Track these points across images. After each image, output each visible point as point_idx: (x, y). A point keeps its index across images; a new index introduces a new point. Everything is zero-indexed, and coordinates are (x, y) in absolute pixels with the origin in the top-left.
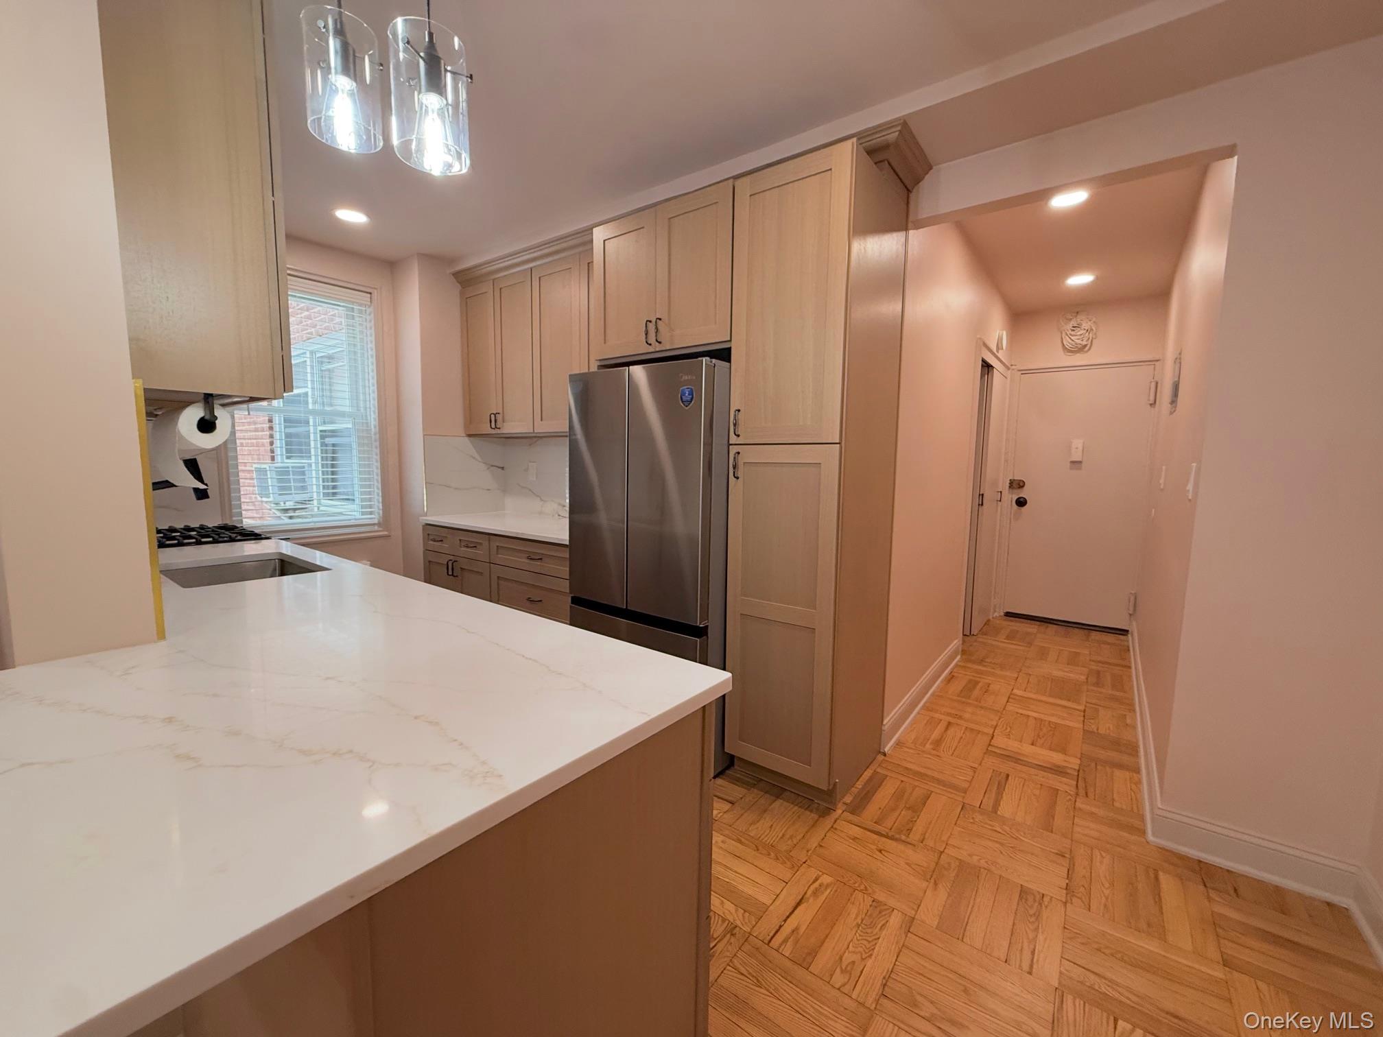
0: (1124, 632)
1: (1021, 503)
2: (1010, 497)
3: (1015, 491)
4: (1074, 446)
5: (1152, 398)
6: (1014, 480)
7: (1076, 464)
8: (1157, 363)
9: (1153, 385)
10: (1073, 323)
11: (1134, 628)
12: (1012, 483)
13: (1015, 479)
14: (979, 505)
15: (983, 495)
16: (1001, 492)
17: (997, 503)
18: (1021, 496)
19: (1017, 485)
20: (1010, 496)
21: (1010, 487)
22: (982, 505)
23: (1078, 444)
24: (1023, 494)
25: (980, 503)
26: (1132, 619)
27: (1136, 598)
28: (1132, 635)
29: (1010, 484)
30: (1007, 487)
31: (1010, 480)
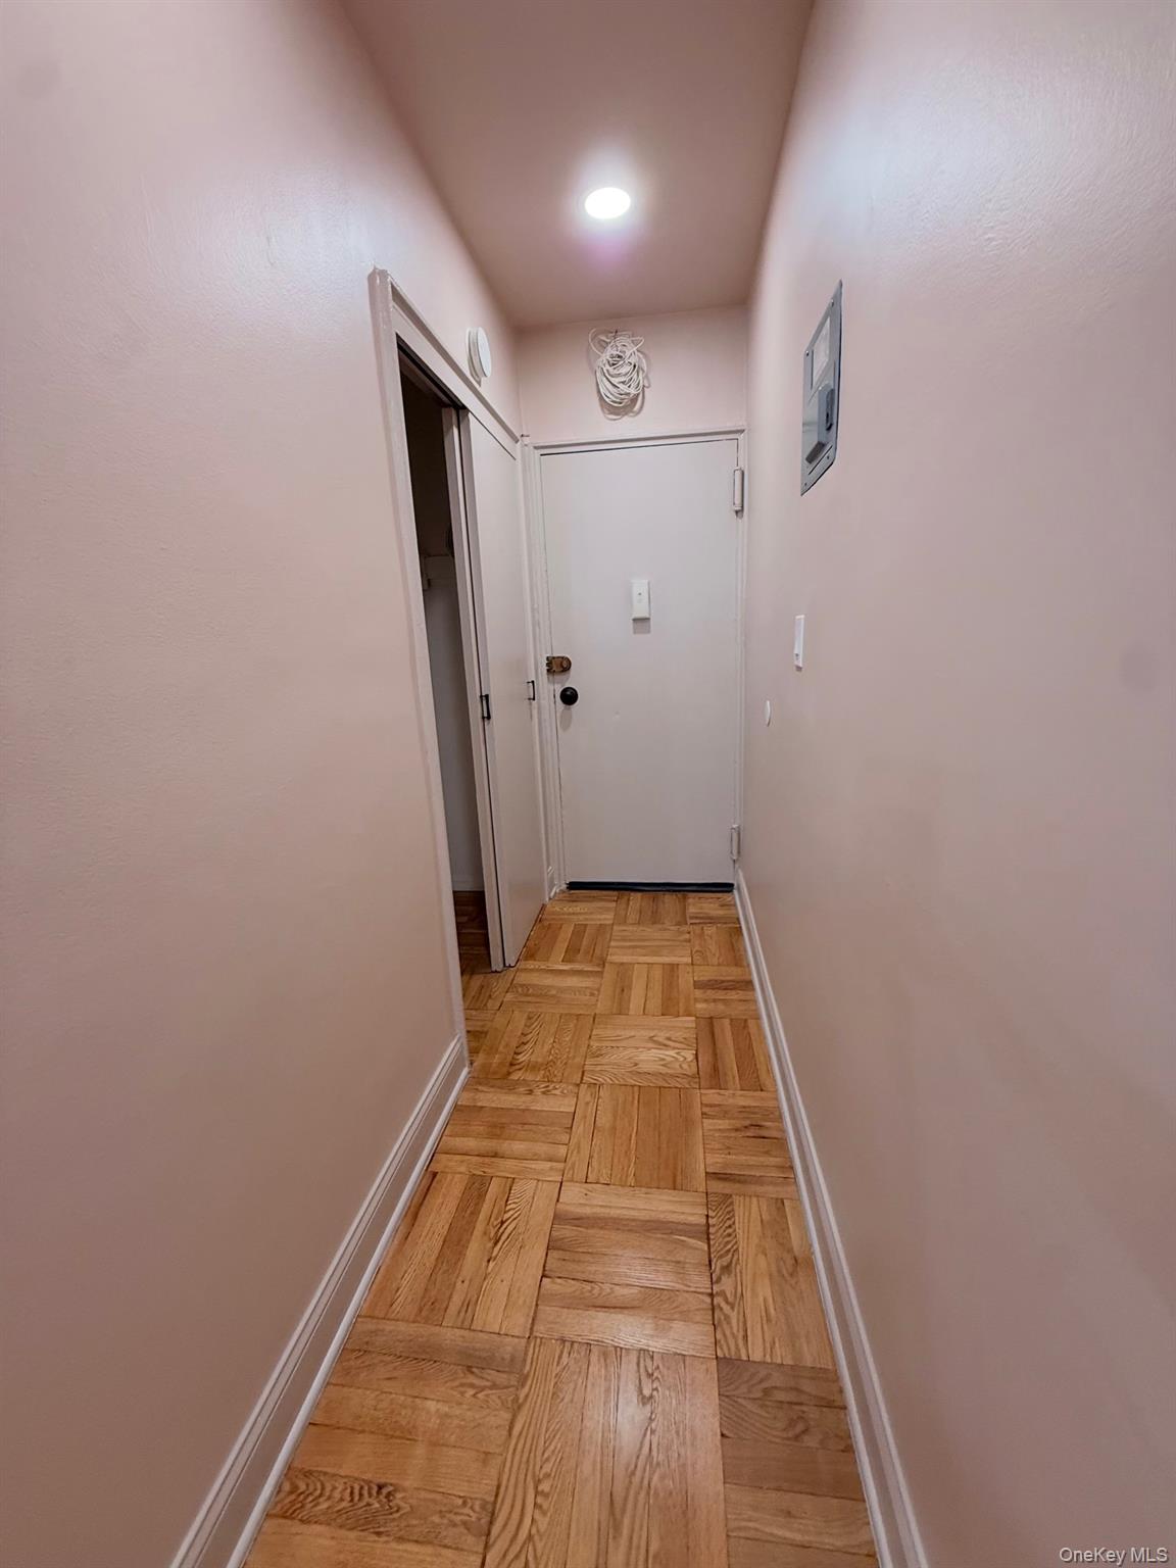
0: (727, 888)
1: (569, 697)
2: (550, 690)
3: (558, 677)
4: (635, 591)
5: (738, 501)
6: (554, 658)
7: (641, 622)
8: (741, 437)
9: (738, 474)
10: (610, 351)
11: (741, 881)
12: (550, 662)
13: (555, 655)
14: (483, 718)
15: (487, 696)
16: (533, 682)
17: (531, 704)
18: (567, 686)
19: (559, 666)
20: (552, 688)
21: (548, 670)
22: (489, 717)
23: (640, 586)
24: (572, 681)
25: (486, 715)
26: (737, 866)
27: (739, 834)
28: (739, 889)
29: (548, 665)
30: (545, 672)
31: (548, 658)
